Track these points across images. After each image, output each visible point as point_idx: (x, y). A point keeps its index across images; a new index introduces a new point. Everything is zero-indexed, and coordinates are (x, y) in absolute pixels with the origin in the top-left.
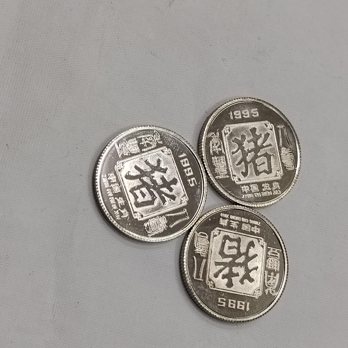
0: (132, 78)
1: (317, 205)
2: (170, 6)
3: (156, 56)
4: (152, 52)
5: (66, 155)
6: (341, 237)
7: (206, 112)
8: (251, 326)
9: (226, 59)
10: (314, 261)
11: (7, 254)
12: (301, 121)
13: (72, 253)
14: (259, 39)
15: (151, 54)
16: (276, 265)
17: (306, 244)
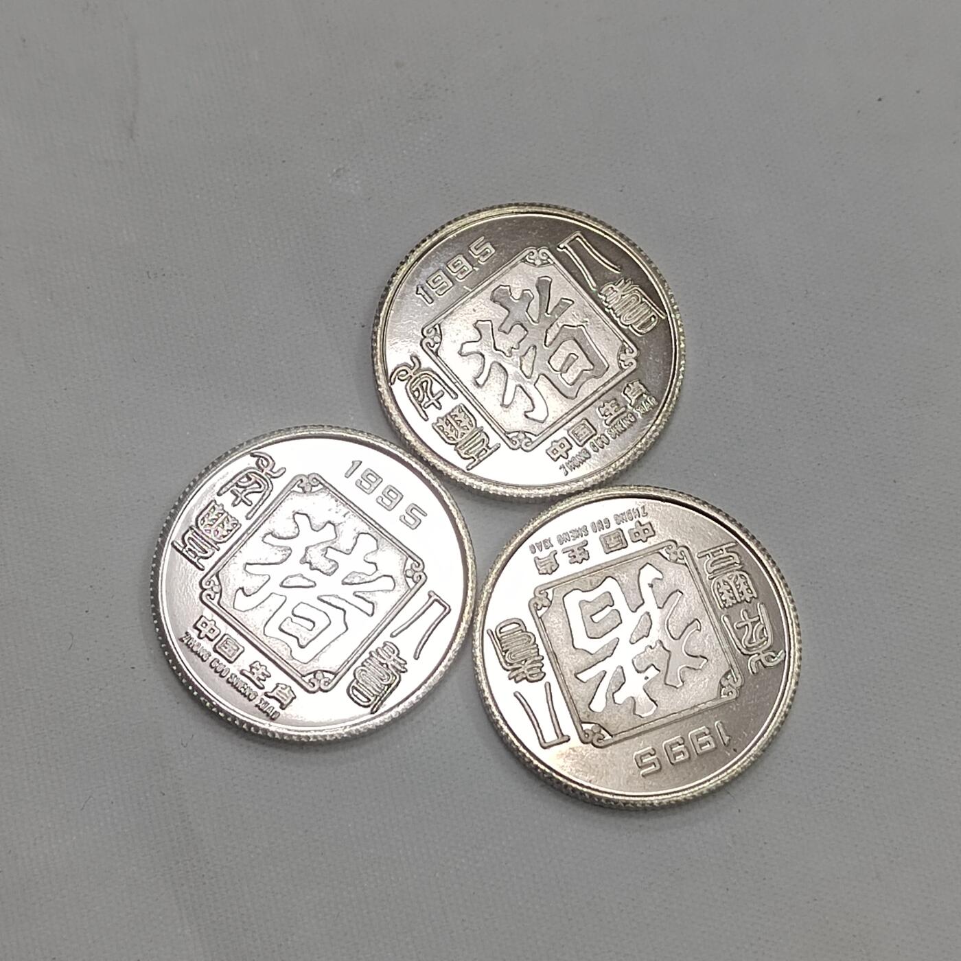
0: (134, 364)
1: (782, 370)
2: (132, 137)
3: (164, 275)
4: (148, 273)
5: (70, 643)
6: (892, 407)
7: (363, 326)
8: (767, 775)
9: (344, 168)
10: (851, 515)
11: (53, 957)
12: (621, 191)
13: (208, 863)
14: (398, 65)
15: (150, 278)
16: (743, 588)
17: (805, 486)
